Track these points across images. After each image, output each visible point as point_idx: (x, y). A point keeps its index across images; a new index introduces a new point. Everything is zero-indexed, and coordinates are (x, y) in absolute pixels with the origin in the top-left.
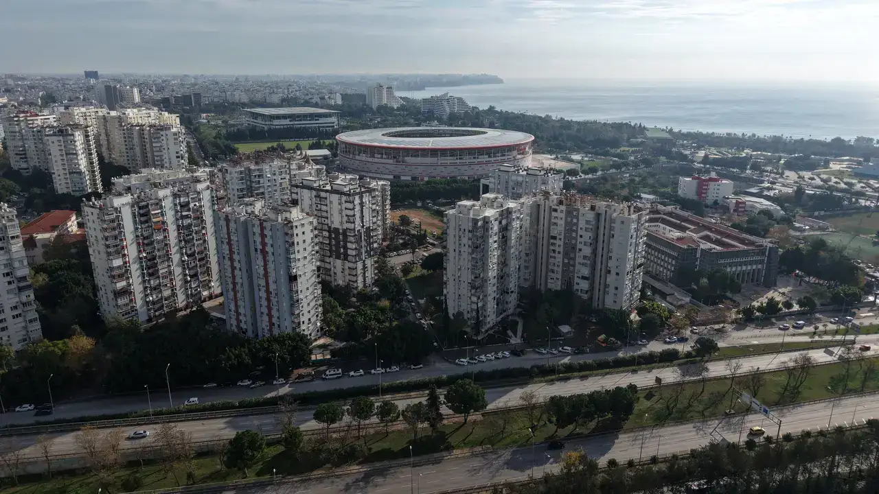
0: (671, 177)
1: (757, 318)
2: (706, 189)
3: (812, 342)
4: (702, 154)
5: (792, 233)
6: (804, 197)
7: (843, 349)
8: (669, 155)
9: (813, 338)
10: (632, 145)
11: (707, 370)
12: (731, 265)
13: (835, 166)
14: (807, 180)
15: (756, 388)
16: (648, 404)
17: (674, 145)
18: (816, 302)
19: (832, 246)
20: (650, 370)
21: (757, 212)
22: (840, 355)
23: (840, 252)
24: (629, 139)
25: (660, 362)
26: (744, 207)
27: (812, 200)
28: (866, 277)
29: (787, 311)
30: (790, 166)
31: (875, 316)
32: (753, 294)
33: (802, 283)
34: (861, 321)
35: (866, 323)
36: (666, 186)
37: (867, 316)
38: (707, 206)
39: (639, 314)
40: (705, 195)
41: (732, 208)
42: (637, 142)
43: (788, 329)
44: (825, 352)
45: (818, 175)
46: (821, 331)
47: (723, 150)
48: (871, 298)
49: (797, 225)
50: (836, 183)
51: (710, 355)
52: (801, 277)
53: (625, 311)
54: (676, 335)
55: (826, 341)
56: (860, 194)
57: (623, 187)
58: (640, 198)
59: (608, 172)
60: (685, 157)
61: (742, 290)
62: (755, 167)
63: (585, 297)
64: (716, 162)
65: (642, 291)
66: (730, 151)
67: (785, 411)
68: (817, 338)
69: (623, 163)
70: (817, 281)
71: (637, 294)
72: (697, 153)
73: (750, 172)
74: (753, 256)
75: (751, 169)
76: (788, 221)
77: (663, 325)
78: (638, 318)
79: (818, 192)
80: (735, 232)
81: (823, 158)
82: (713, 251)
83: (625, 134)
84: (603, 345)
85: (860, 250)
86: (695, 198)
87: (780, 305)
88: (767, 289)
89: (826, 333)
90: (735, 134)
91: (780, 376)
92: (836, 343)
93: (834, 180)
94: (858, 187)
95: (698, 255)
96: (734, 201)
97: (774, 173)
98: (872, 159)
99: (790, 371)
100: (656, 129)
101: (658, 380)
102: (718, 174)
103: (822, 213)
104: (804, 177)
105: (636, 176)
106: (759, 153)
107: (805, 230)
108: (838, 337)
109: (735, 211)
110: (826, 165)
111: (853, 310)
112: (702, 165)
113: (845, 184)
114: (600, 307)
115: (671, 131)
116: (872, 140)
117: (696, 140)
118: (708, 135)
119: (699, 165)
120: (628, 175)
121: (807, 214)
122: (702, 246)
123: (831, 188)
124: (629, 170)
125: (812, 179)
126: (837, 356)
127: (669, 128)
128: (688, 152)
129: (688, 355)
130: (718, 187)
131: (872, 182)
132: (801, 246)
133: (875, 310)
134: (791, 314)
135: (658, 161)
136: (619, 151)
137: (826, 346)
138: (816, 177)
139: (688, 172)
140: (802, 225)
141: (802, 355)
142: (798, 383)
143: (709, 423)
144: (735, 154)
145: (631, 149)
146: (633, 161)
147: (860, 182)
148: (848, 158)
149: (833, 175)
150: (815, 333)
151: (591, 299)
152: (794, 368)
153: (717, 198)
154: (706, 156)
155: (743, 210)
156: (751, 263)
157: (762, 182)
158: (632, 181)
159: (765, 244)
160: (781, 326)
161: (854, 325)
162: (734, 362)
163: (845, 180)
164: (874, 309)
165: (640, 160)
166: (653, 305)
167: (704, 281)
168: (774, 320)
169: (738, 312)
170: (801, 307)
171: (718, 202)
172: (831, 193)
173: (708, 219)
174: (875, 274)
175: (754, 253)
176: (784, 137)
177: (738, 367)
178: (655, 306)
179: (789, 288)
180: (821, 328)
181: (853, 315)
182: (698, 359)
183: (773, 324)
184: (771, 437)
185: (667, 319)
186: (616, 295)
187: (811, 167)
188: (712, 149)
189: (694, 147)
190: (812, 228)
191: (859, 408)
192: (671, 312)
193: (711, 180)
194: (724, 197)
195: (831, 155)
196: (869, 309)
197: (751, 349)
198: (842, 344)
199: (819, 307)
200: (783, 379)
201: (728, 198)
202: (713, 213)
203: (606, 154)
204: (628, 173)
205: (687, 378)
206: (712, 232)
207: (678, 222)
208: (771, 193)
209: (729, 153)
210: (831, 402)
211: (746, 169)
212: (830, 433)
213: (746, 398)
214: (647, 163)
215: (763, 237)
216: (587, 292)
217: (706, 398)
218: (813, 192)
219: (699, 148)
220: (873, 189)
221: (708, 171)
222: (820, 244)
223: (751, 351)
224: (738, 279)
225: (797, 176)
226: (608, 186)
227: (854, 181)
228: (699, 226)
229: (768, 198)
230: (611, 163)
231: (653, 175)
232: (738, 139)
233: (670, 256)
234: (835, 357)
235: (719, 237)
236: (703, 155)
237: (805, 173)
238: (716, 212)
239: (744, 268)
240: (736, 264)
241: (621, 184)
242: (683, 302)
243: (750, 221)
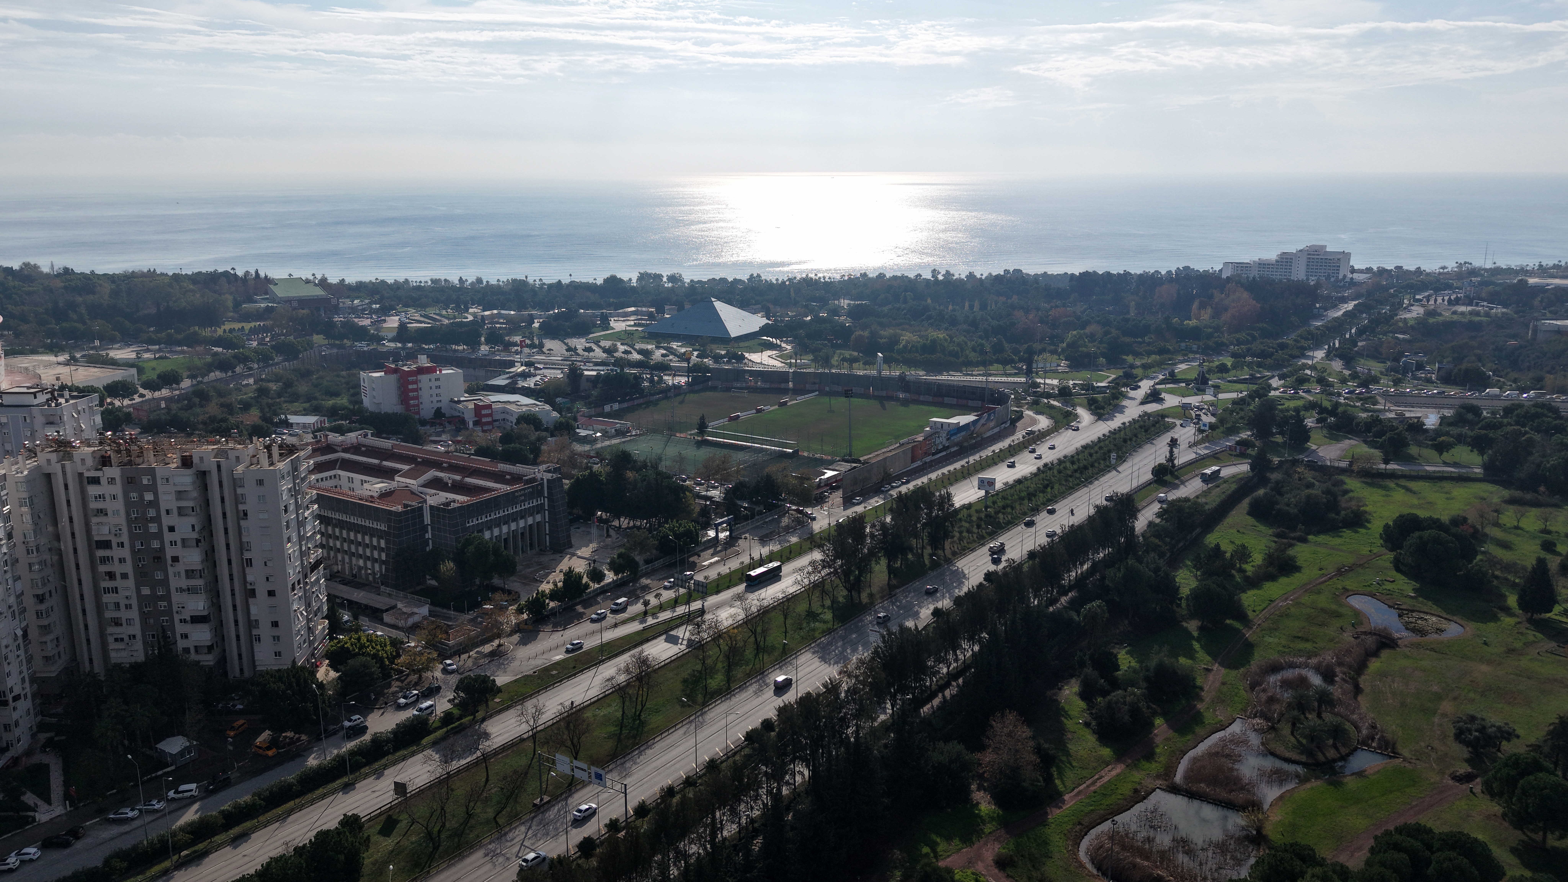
0: (344, 373)
1: (553, 612)
2: (416, 390)
3: (644, 629)
4: (393, 322)
5: (578, 448)
6: (584, 385)
7: (690, 628)
8: (328, 329)
9: (645, 622)
10: (246, 317)
11: (486, 736)
12: (489, 526)
13: (618, 325)
14: (580, 352)
15: (576, 740)
16: (387, 844)
17: (336, 310)
18: (637, 558)
19: (642, 459)
20: (379, 774)
21: (514, 421)
22: (689, 640)
23: (655, 466)
24: (237, 305)
25: (396, 749)
26: (490, 415)
27: (595, 387)
28: (697, 501)
29: (597, 586)
30: (552, 330)
31: (722, 560)
32: (537, 571)
33: (612, 532)
34: (705, 573)
35: (713, 574)
36: (336, 394)
37: (711, 564)
38: (423, 423)
39: (333, 666)
40: (416, 402)
41: (470, 419)
42: (257, 310)
43: (605, 617)
44: (666, 641)
45: (597, 343)
46: (654, 608)
47: (432, 312)
48: (712, 533)
49: (583, 433)
50: (626, 352)
51: (487, 706)
52: (606, 521)
53: (303, 668)
54: (416, 685)
55: (665, 622)
56: (663, 367)
57: (246, 407)
58: (287, 424)
59: (206, 379)
60: (361, 333)
61: (519, 568)
62: (495, 338)
63: (208, 660)
64: (423, 336)
65: (332, 616)
66: (444, 312)
67: (628, 765)
68: (650, 621)
69: (235, 356)
70: (631, 524)
71: (322, 626)
72: (385, 321)
73: (487, 348)
74: (524, 501)
75: (487, 342)
76: (565, 428)
77: (386, 674)
78: (333, 674)
79: (603, 371)
80: (483, 463)
81: (598, 312)
82: (453, 505)
83: (227, 296)
84: (270, 753)
85: (681, 459)
86: (398, 409)
87: (585, 580)
88: (557, 556)
89: (661, 608)
90: (446, 280)
91: (609, 705)
92: (679, 621)
93: (622, 348)
94: (658, 354)
95: (427, 519)
96: (471, 406)
97: (527, 346)
98: (667, 307)
99: (620, 692)
100: (291, 281)
101: (400, 788)
102: (432, 358)
103: (616, 406)
104: (576, 349)
105: (269, 381)
106: (495, 312)
107: (596, 439)
108: (681, 610)
109: (476, 423)
110: (606, 326)
111: (691, 559)
112: (399, 345)
113: (640, 352)
114: (247, 674)
115: (323, 283)
116: (660, 277)
117: (377, 297)
118: (397, 287)
119: (392, 345)
120: (251, 381)
121: (593, 411)
122: (432, 501)
123: (621, 363)
124: (251, 369)
125: (589, 350)
126: (685, 642)
127: (319, 277)
128: (366, 322)
129: (448, 718)
130: (437, 383)
131: (674, 345)
132: (596, 468)
133: (721, 551)
134: (603, 591)
135: (310, 345)
136: (220, 332)
137: (665, 630)
138: (594, 347)
139: (375, 361)
140: (591, 432)
141: (634, 656)
142: (639, 707)
143: (511, 835)
144: (455, 318)
145: (248, 326)
146: (255, 351)
147: (658, 348)
148: (633, 309)
149: (620, 339)
150: (645, 613)
151: (223, 660)
152: (628, 684)
153: (439, 405)
154: (402, 326)
155: (489, 419)
156: (522, 515)
157: (512, 364)
158: (262, 392)
159: (539, 476)
160: (594, 616)
161: (697, 583)
162: (530, 705)
163: (637, 346)
164: (719, 549)
165: (273, 347)
166: (359, 639)
167: (448, 567)
168: (579, 609)
169: (520, 611)
170: (616, 574)
171: (443, 411)
172: (622, 370)
173: (430, 447)
174: (709, 494)
175: (524, 495)
176: (530, 280)
177: (539, 712)
178: (364, 640)
179: (593, 546)
180: (654, 602)
181: (693, 566)
182: (466, 720)
183: (580, 616)
184: (617, 820)
185: (392, 659)
186: (276, 638)
187: (583, 329)
188: (412, 310)
189: (376, 311)
190: (606, 435)
191: (731, 718)
192: (396, 643)
193: (421, 371)
194: (452, 401)
195: (609, 306)
196: (711, 551)
197: (554, 672)
198: (687, 619)
199: (643, 567)
200: (614, 710)
201: (459, 402)
202: (439, 434)
203: (192, 341)
204: (250, 376)
205: (455, 765)
206: (442, 469)
207: (376, 461)
208: (530, 383)
209: (445, 317)
210: (691, 722)
211: (479, 344)
212: (700, 777)
213: (563, 764)
214: (288, 351)
215: (535, 463)
216: (210, 648)
217: (493, 791)
218: (594, 373)
219: (386, 311)
220: (678, 357)
221: (412, 356)
222: (623, 460)
223: (553, 676)
224: (505, 548)
225: (565, 347)
226: (213, 409)
227: (650, 347)
228: (417, 464)
229: (527, 392)
230: (209, 359)
231: (305, 374)
232: (453, 288)
233: (372, 532)
234: (681, 644)
235: (458, 478)
236: (396, 325)
237: (575, 340)
238: (443, 432)
239: (513, 526)
240: (498, 523)
241: (240, 402)
242: (416, 619)
243: (506, 438)
